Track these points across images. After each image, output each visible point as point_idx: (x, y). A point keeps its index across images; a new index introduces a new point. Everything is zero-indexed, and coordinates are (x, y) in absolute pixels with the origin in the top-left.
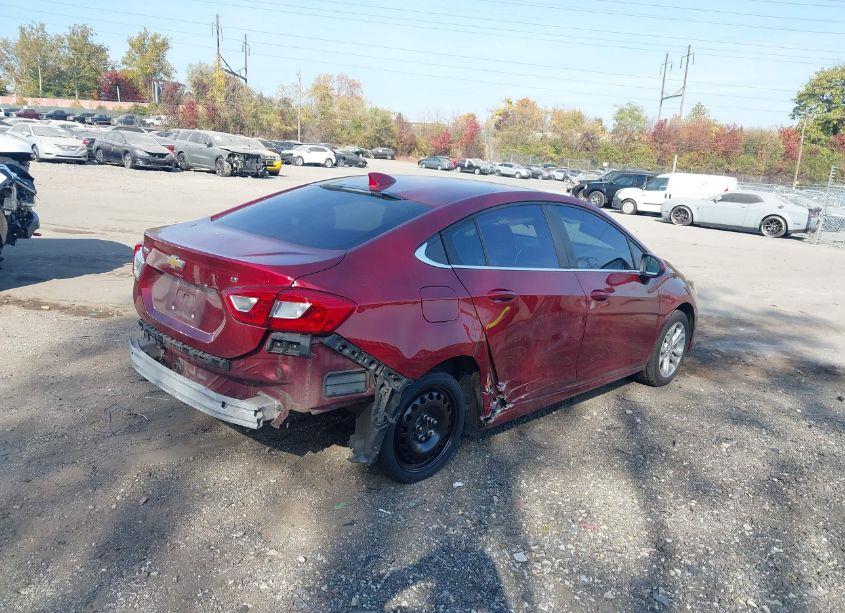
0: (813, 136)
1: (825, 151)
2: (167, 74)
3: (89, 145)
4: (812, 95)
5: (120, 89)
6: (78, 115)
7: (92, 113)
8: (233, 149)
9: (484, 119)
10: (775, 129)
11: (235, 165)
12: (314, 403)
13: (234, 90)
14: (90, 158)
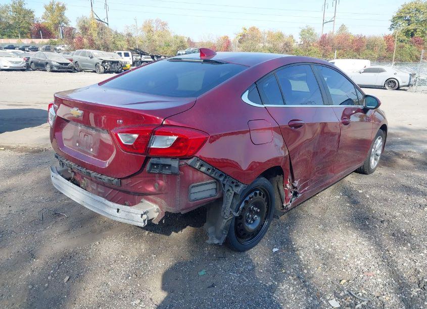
0: (401, 39)
1: (407, 46)
2: (66, 23)
3: (27, 61)
4: (400, 17)
5: (42, 33)
6: (21, 47)
7: (28, 45)
8: (104, 59)
9: (232, 38)
10: (382, 36)
11: (106, 67)
12: (183, 206)
13: (102, 30)
14: (27, 68)
